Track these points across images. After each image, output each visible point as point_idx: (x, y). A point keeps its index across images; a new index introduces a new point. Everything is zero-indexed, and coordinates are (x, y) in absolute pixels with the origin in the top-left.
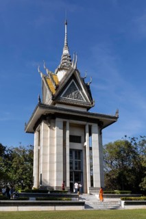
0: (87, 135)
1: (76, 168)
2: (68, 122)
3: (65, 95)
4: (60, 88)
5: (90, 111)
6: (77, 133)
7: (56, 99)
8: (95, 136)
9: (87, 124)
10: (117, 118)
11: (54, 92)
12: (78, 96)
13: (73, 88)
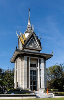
0: (39, 63)
1: (34, 79)
2: (30, 57)
3: (28, 45)
4: (26, 41)
5: (40, 52)
6: (34, 63)
7: (24, 47)
8: (42, 64)
9: (39, 59)
10: (52, 55)
11: (24, 44)
12: (35, 45)
13: (32, 41)
